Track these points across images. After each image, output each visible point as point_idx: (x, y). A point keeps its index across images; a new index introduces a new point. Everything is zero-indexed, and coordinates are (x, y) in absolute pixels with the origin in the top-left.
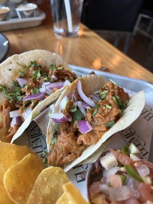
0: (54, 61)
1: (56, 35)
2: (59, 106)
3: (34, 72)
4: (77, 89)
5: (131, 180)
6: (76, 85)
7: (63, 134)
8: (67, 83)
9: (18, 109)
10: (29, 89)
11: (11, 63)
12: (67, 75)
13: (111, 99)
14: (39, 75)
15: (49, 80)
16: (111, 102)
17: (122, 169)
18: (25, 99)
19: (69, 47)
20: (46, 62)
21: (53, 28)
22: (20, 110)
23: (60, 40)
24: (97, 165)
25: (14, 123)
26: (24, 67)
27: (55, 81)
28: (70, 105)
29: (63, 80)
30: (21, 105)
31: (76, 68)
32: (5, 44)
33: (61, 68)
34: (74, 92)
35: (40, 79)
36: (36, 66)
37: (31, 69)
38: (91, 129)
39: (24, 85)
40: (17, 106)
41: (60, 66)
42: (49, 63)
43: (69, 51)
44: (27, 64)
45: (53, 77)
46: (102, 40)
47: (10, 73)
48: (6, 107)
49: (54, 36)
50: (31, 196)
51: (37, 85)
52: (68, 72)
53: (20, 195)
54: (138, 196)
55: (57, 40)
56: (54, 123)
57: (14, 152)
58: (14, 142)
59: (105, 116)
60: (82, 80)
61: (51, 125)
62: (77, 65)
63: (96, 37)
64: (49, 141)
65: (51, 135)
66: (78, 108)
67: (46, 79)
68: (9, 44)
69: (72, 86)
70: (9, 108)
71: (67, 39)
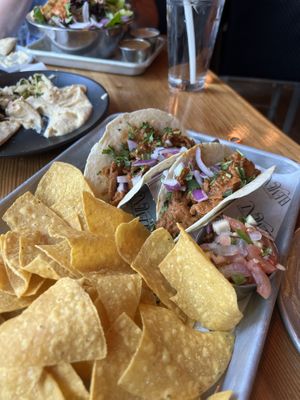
0: (168, 123)
1: (170, 87)
2: (173, 172)
3: (145, 135)
4: (194, 157)
5: (241, 241)
6: (194, 152)
7: (174, 203)
8: (184, 149)
9: (125, 174)
10: (139, 153)
11: (121, 122)
12: (184, 142)
13: (234, 170)
14: (151, 138)
15: (162, 145)
16: (232, 172)
17: (235, 234)
18: (135, 164)
19: (188, 106)
20: (159, 124)
21: (167, 77)
22: (128, 176)
23: (176, 95)
24: (208, 229)
25: (121, 188)
26: (135, 128)
27: (169, 147)
28: (186, 172)
29: (179, 147)
30: (129, 171)
31: (195, 135)
32: (103, 97)
33: (178, 132)
34: (191, 159)
35: (151, 144)
36: (149, 128)
37: (142, 131)
38: (206, 197)
39: (134, 149)
40: (125, 172)
41: (177, 130)
42: (163, 125)
43: (186, 112)
44: (138, 124)
45: (168, 142)
46: (239, 98)
47: (119, 134)
48: (114, 171)
49: (167, 88)
50: (138, 256)
51: (149, 149)
52: (186, 138)
53: (128, 253)
54: (246, 254)
55: (171, 93)
56: (166, 191)
57: (122, 216)
58: (121, 207)
59: (223, 185)
60: (202, 148)
61: (163, 192)
62: (197, 131)
63: (229, 93)
64: (159, 208)
65: (162, 203)
66: (194, 177)
67: (159, 143)
68: (108, 97)
69: (190, 153)
70: (116, 172)
71: (186, 93)
